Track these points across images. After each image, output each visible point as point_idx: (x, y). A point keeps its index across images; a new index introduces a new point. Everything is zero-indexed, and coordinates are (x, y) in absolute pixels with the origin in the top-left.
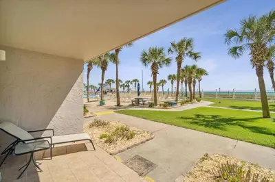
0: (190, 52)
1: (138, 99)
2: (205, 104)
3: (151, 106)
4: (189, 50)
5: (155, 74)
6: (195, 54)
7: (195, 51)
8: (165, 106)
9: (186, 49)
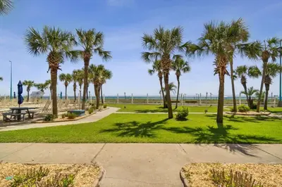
0: (98, 49)
1: (19, 110)
2: (112, 110)
3: (48, 119)
4: (99, 46)
5: (54, 69)
6: (105, 53)
7: (105, 49)
8: (71, 118)
9: (95, 44)
